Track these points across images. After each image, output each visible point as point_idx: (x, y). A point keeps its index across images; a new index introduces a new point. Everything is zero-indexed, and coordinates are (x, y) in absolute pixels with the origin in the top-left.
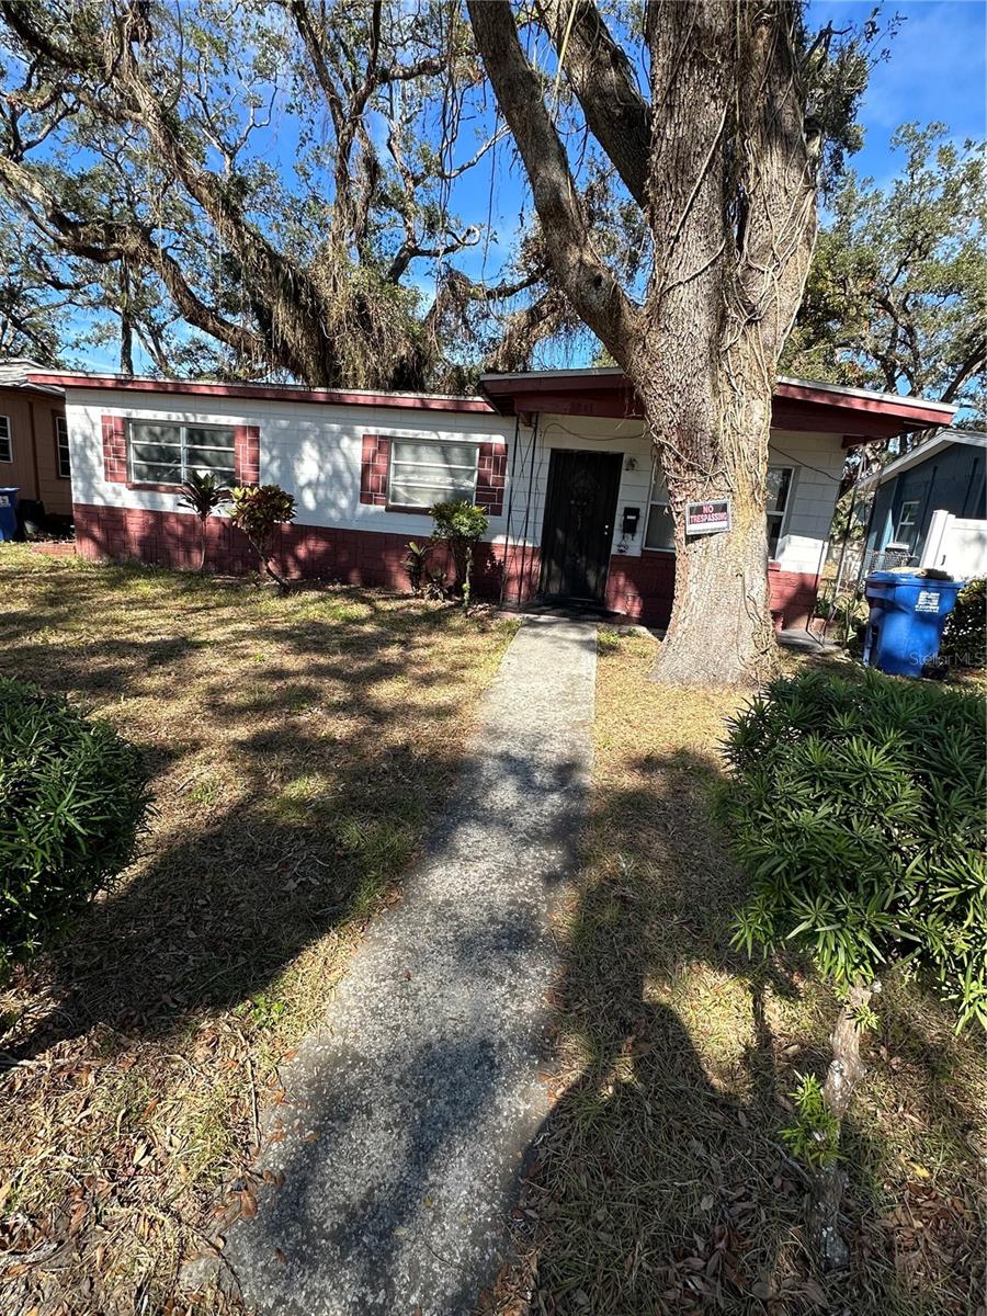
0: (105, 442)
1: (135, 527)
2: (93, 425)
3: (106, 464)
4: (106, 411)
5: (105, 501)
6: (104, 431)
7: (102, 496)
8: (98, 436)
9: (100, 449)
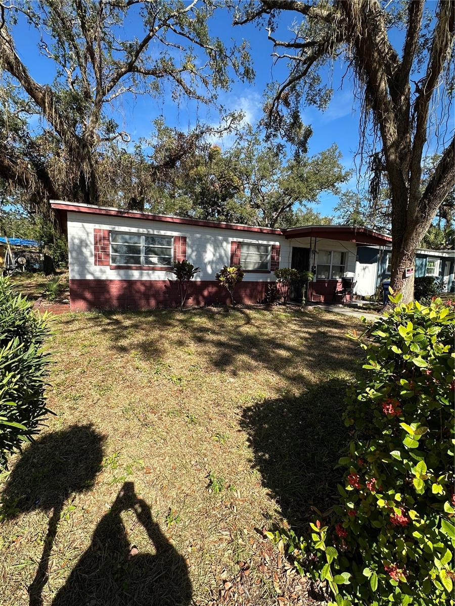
0: (96, 243)
1: (115, 290)
2: (88, 234)
3: (95, 256)
4: (97, 226)
5: (94, 277)
6: (95, 237)
7: (92, 274)
8: (91, 239)
9: (92, 247)
